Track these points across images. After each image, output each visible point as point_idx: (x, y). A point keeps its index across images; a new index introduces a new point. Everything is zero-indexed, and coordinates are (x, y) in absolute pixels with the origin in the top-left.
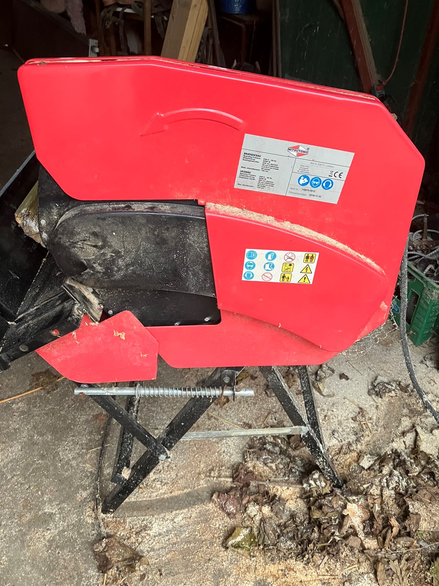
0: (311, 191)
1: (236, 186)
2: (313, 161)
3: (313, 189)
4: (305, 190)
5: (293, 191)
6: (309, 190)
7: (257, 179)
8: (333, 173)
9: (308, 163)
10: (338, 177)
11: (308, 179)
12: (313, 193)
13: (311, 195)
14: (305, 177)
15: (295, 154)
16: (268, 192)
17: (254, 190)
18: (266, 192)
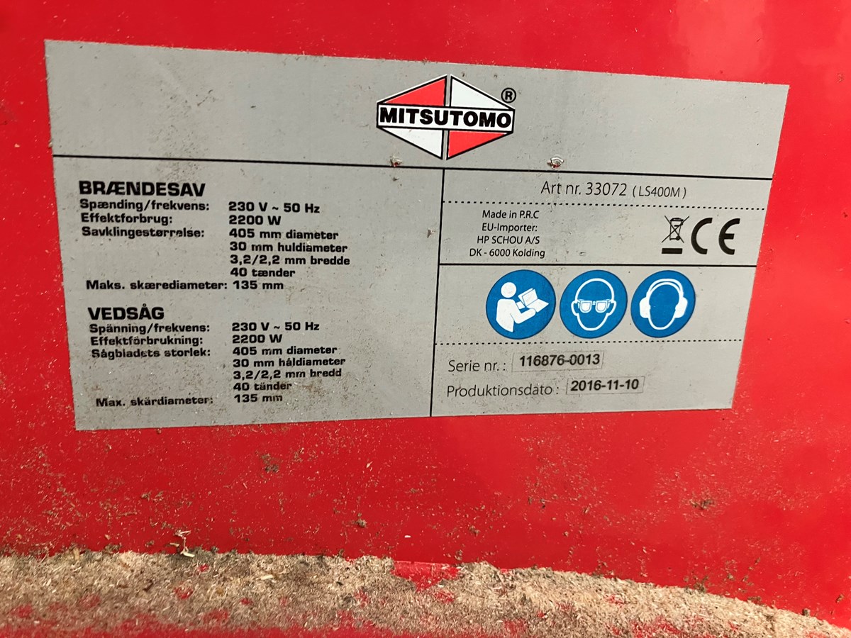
0: (577, 360)
1: (87, 418)
2: (555, 168)
3: (588, 347)
4: (540, 361)
5: (468, 379)
6: (560, 360)
7: (219, 342)
8: (686, 232)
9: (525, 190)
10: (716, 254)
11: (545, 291)
12: (587, 372)
13: (578, 386)
14: (525, 280)
15: (431, 140)
16: (318, 417)
17: (222, 422)
18: (305, 418)
